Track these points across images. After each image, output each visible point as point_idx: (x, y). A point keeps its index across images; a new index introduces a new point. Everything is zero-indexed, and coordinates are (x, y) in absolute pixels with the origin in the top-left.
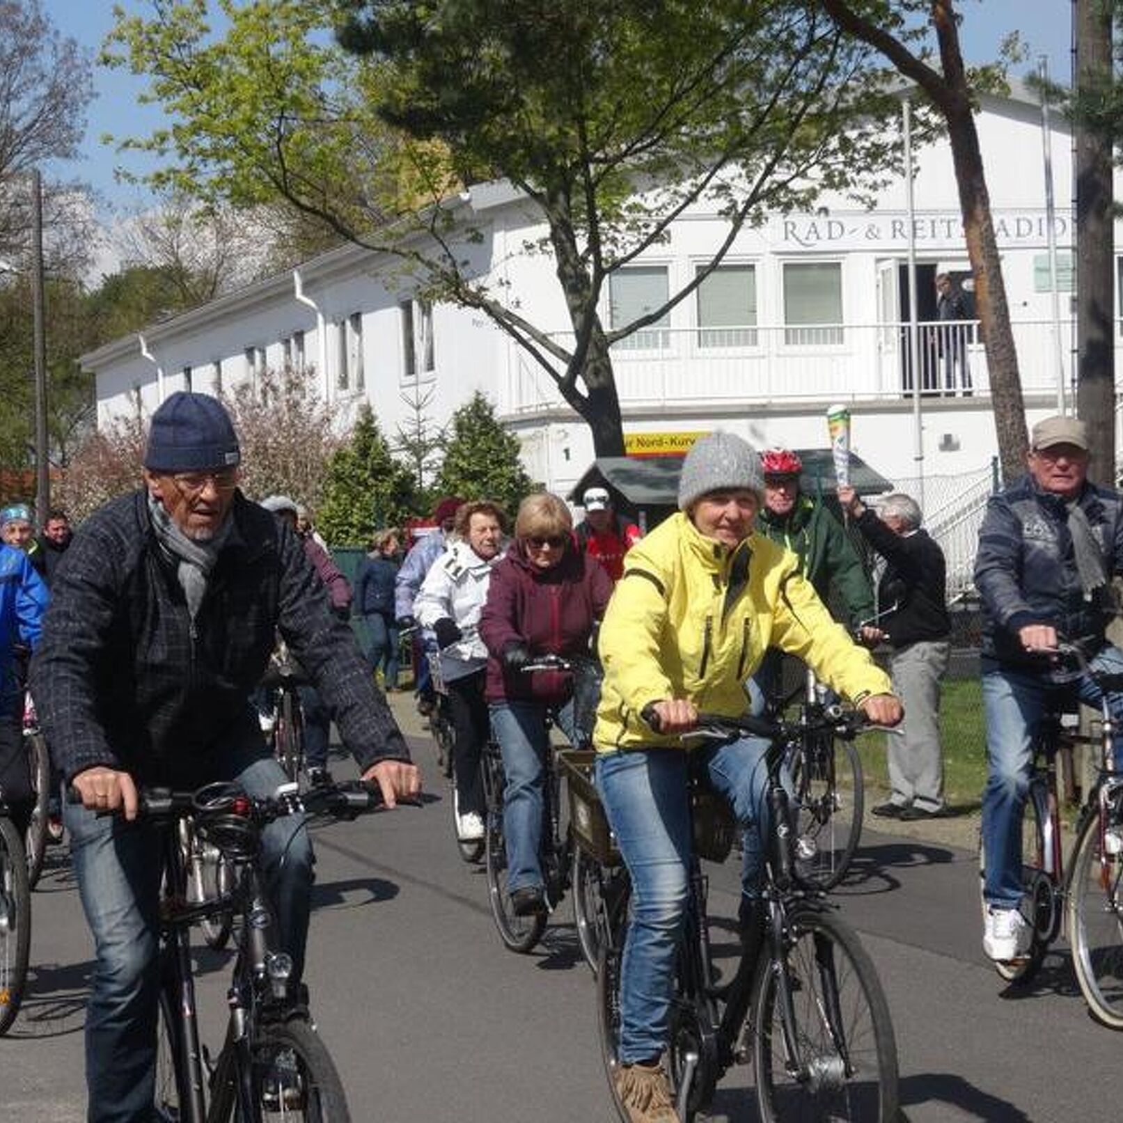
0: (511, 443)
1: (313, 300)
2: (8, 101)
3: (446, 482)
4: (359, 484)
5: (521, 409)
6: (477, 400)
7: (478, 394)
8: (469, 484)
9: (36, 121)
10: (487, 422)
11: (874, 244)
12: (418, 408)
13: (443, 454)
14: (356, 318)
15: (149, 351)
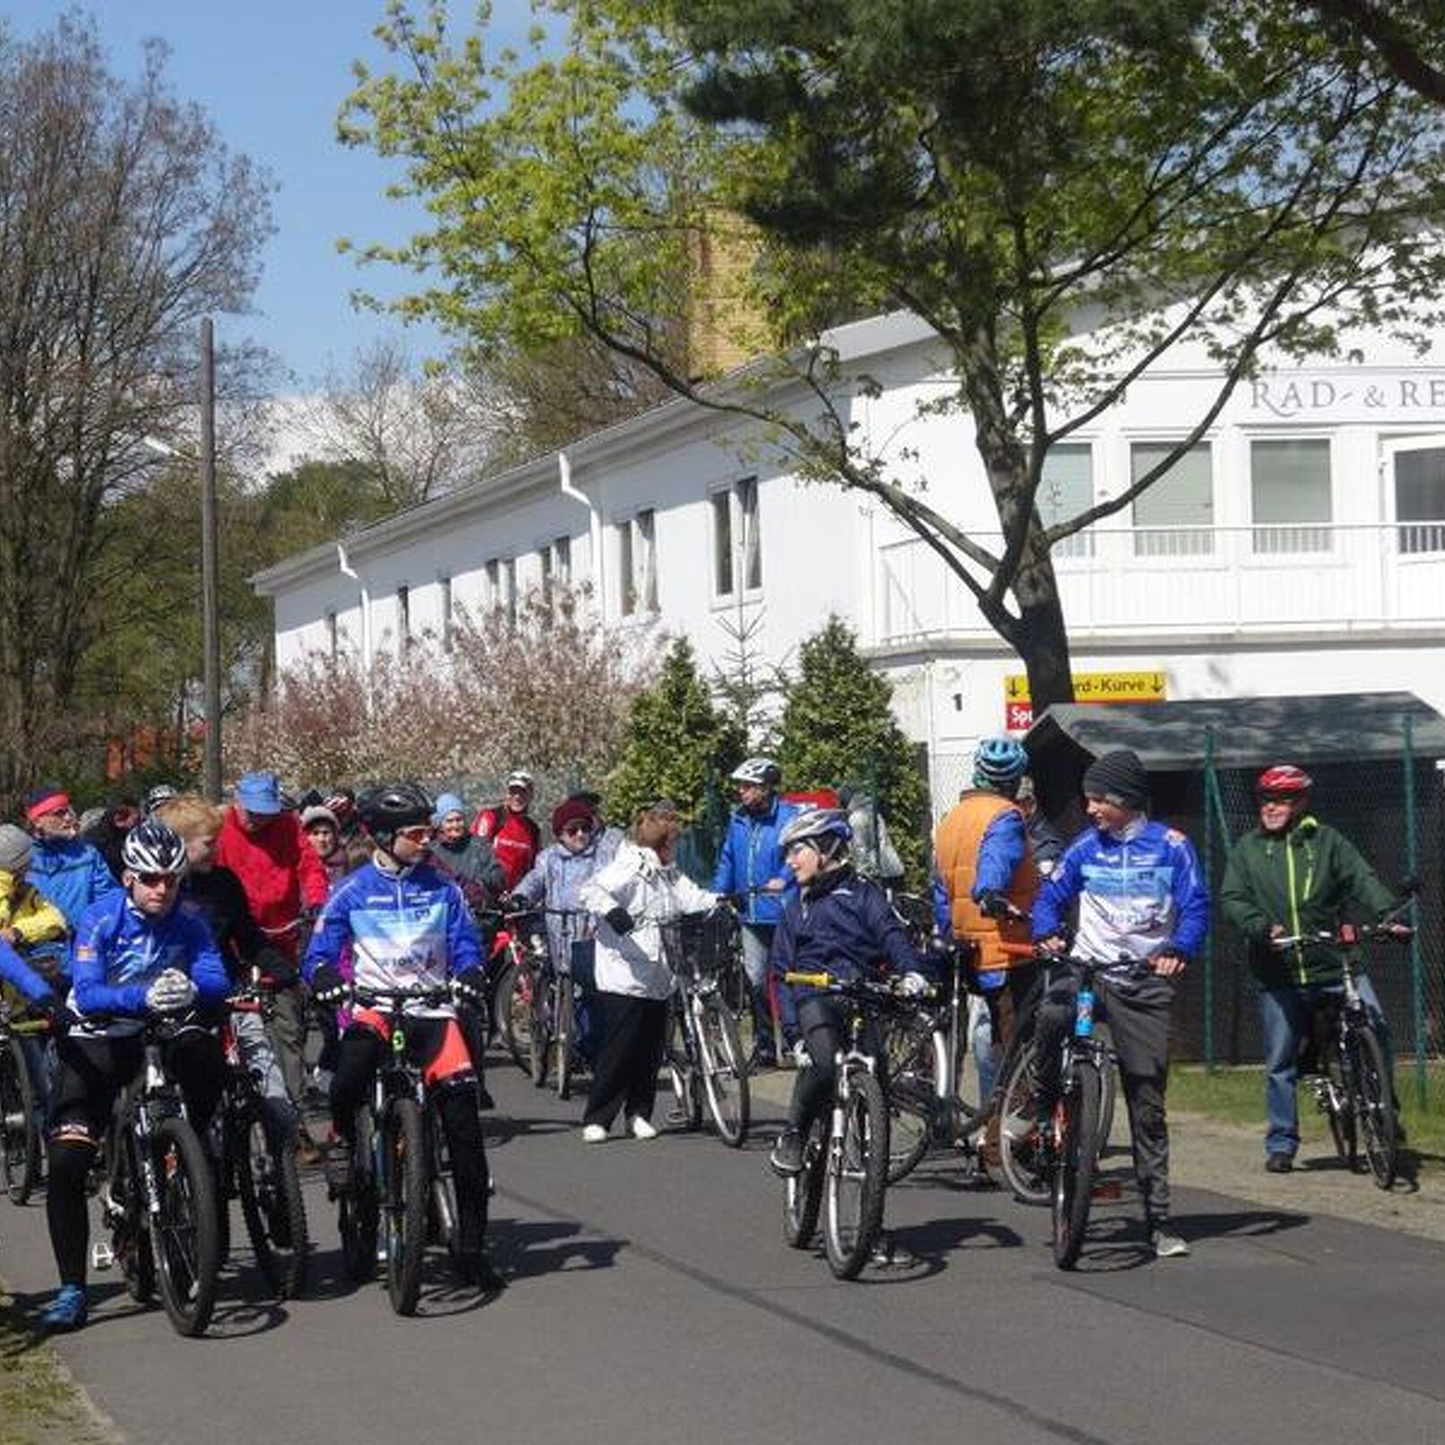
0: (879, 685)
1: (587, 495)
2: (159, 237)
3: (789, 740)
4: (668, 742)
5: (889, 640)
6: (832, 627)
7: (834, 618)
8: (822, 744)
9: (195, 264)
10: (846, 657)
11: (1377, 414)
12: (742, 638)
13: (784, 702)
14: (646, 517)
15: (351, 566)
